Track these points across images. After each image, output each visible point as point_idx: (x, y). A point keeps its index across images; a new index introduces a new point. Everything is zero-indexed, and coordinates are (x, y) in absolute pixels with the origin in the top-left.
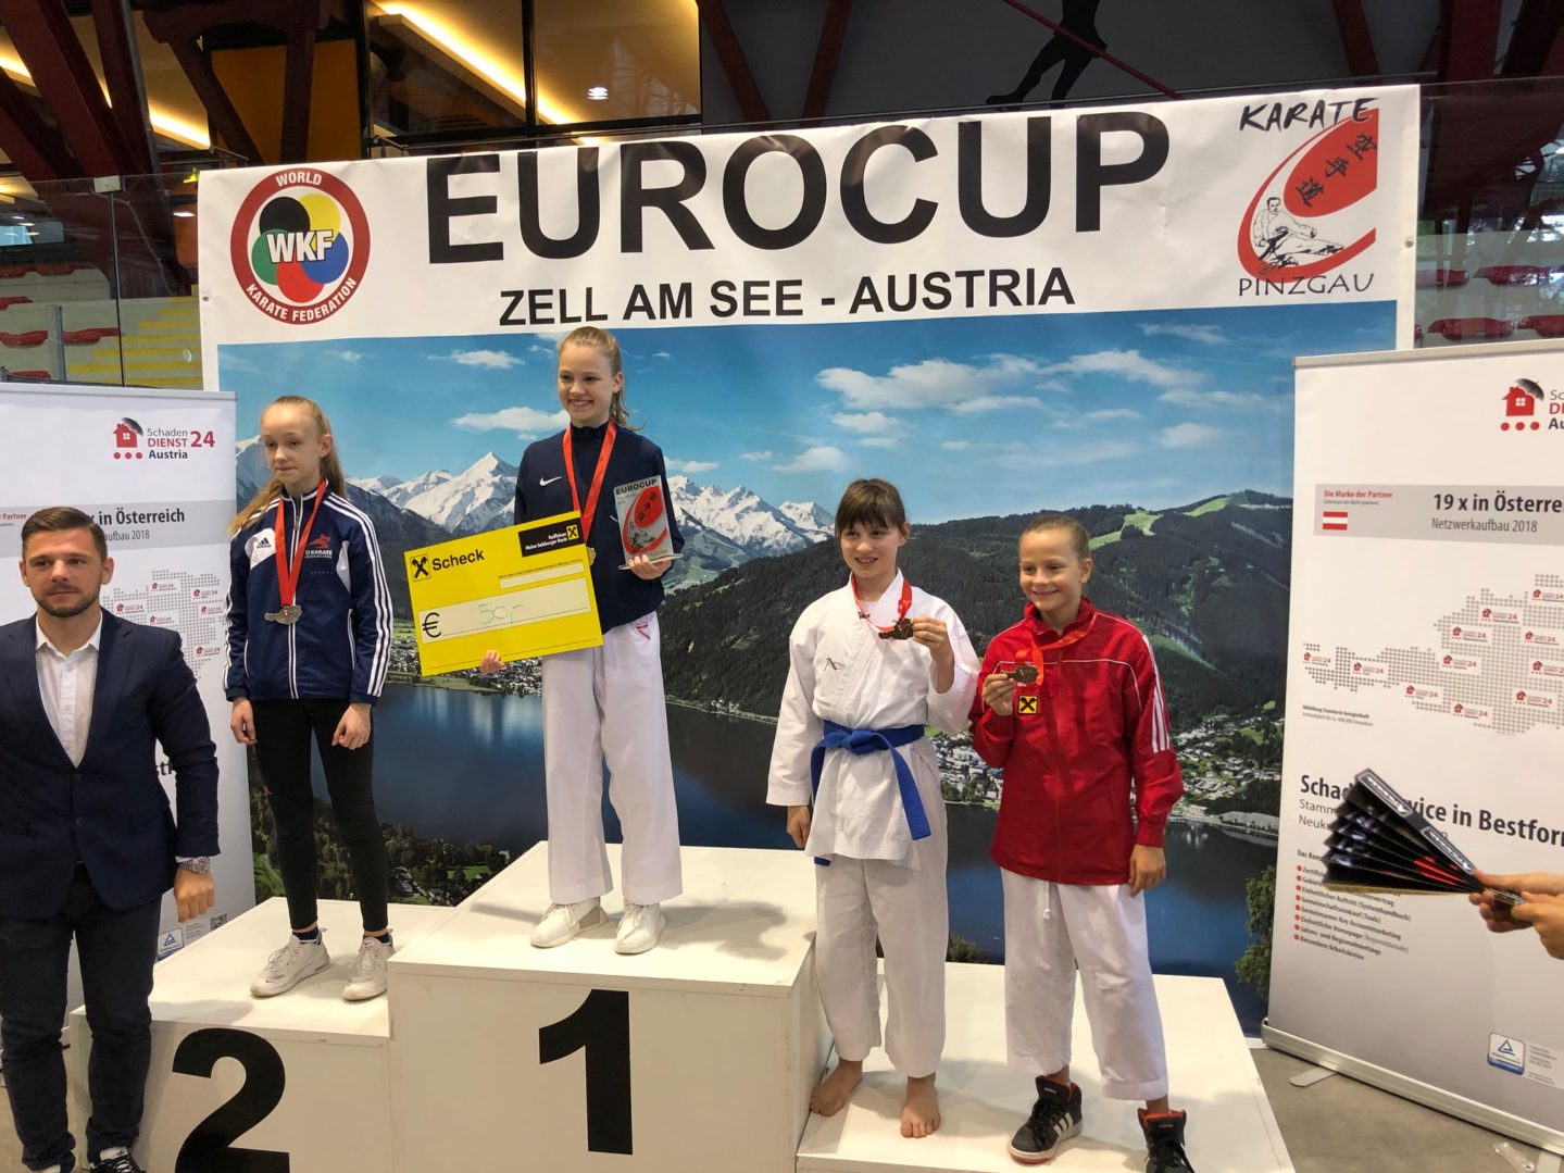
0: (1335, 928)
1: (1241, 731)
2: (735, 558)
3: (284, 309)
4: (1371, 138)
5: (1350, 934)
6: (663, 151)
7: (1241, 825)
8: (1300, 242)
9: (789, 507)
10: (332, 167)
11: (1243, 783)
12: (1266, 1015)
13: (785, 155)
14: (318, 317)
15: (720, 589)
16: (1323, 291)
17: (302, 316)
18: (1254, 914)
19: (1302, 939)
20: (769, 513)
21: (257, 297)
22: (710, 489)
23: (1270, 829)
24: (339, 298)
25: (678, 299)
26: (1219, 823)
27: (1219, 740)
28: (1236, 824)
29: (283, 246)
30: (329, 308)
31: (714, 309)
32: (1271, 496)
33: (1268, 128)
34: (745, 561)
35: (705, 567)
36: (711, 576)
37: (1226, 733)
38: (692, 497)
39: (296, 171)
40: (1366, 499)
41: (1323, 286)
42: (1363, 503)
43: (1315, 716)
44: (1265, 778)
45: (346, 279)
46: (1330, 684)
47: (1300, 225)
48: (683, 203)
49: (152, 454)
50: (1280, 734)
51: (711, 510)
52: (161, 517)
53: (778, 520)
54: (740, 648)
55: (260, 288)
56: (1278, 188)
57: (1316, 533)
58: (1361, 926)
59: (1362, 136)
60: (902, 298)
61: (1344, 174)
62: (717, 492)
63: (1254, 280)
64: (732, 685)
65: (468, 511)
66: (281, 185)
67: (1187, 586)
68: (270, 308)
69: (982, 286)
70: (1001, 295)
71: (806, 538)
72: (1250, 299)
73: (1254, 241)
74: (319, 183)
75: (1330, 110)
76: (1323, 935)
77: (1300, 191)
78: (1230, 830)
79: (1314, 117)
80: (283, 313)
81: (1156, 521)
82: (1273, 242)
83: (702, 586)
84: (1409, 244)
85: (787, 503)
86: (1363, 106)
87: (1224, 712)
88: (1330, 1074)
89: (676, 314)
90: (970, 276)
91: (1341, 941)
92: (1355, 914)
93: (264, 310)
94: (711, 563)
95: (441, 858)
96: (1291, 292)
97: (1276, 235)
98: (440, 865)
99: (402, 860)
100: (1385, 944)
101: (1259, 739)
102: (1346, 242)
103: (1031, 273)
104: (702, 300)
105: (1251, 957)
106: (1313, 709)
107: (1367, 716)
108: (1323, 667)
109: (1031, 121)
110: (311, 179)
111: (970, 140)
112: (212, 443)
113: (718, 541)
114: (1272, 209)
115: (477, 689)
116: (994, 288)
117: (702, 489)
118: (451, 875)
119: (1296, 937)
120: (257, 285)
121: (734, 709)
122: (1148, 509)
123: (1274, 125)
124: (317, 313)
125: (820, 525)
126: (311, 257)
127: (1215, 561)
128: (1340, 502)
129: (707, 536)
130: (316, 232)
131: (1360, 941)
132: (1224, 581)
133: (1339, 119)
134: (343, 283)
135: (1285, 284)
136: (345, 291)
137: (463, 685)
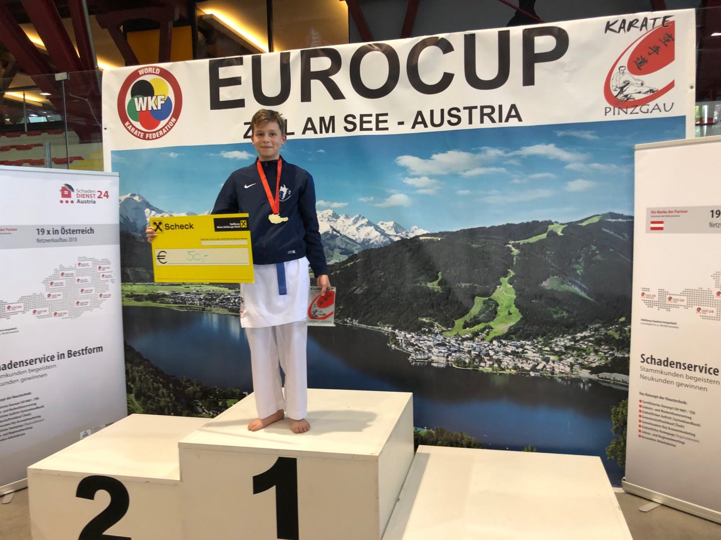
0: (660, 431)
1: (608, 332)
2: (356, 249)
3: (142, 133)
4: (671, 35)
5: (668, 434)
6: (321, 53)
7: (608, 379)
8: (635, 88)
9: (382, 224)
10: (164, 65)
11: (609, 359)
12: (624, 476)
13: (380, 53)
14: (158, 136)
15: (349, 264)
16: (648, 112)
17: (150, 136)
18: (616, 424)
19: (643, 437)
20: (372, 227)
21: (129, 128)
22: (344, 215)
23: (623, 381)
24: (168, 127)
25: (328, 124)
26: (597, 378)
27: (597, 337)
28: (606, 379)
29: (141, 104)
30: (163, 132)
31: (346, 128)
32: (622, 215)
33: (619, 32)
34: (361, 250)
35: (341, 253)
36: (344, 258)
37: (600, 333)
38: (335, 220)
39: (148, 67)
40: (674, 214)
41: (648, 110)
42: (672, 216)
43: (647, 324)
44: (621, 356)
45: (171, 118)
46: (656, 308)
47: (635, 80)
48: (330, 77)
49: (78, 201)
50: (628, 334)
51: (344, 226)
52: (83, 231)
53: (376, 230)
54: (359, 293)
55: (131, 124)
56: (624, 61)
57: (647, 232)
58: (674, 430)
59: (667, 34)
60: (437, 120)
61: (658, 53)
62: (347, 217)
63: (612, 107)
64: (355, 311)
66: (141, 74)
67: (580, 260)
68: (136, 133)
69: (476, 113)
70: (486, 118)
71: (390, 239)
72: (610, 117)
73: (612, 88)
74: (158, 73)
75: (650, 22)
76: (654, 435)
77: (636, 62)
78: (603, 382)
79: (642, 26)
80: (142, 135)
81: (564, 228)
82: (622, 88)
83: (340, 263)
84: (692, 87)
85: (381, 222)
86: (667, 19)
87: (599, 323)
88: (658, 505)
89: (327, 131)
90: (470, 109)
91: (663, 438)
92: (670, 424)
93: (133, 134)
94: (344, 252)
95: (216, 395)
96: (631, 113)
97: (623, 85)
98: (215, 398)
99: (197, 397)
100: (686, 439)
101: (617, 336)
102: (660, 87)
103: (500, 107)
104: (340, 124)
105: (614, 445)
106: (647, 320)
107: (675, 323)
108: (652, 300)
109: (500, 33)
110: (155, 71)
111: (470, 43)
112: (107, 196)
113: (348, 241)
114: (621, 72)
116: (482, 115)
117: (340, 216)
118: (220, 403)
119: (640, 436)
120: (130, 122)
121: (355, 322)
122: (560, 222)
123: (622, 30)
124: (157, 135)
125: (397, 232)
126: (155, 108)
127: (594, 248)
128: (659, 216)
129: (343, 238)
130: (157, 96)
131: (673, 438)
132: (599, 257)
133: (655, 26)
134: (170, 120)
135: (628, 109)
136: (171, 124)
137: (226, 312)
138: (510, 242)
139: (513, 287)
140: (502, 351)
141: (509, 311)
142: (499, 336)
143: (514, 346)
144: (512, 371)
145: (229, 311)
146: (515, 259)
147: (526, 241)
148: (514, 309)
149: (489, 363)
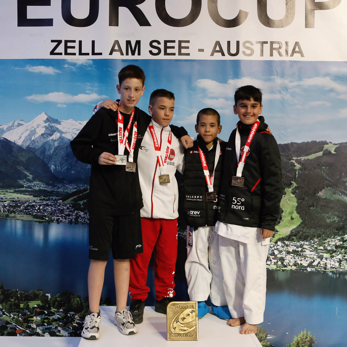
25: (134, 47)
31: (151, 52)
48: (138, 6)
65: (33, 138)
69: (267, 47)
81: (337, 148)
89: (133, 54)
90: (262, 43)
95: (17, 298)
98: (16, 301)
103: (287, 43)
115: (37, 220)
116: (272, 49)
118: (22, 306)
122: (333, 143)
137: (30, 218)
138: (293, 158)
139: (295, 196)
140: (285, 251)
141: (292, 217)
142: (283, 238)
143: (295, 246)
144: (293, 267)
145: (34, 218)
146: (297, 173)
147: (306, 158)
148: (295, 215)
149: (274, 261)
